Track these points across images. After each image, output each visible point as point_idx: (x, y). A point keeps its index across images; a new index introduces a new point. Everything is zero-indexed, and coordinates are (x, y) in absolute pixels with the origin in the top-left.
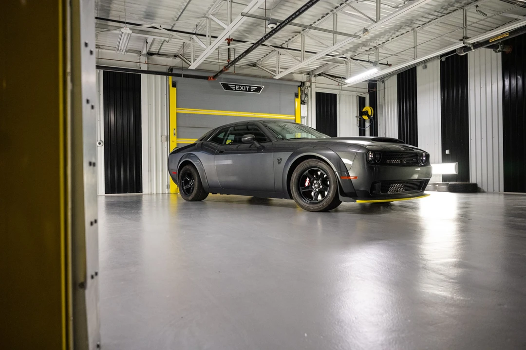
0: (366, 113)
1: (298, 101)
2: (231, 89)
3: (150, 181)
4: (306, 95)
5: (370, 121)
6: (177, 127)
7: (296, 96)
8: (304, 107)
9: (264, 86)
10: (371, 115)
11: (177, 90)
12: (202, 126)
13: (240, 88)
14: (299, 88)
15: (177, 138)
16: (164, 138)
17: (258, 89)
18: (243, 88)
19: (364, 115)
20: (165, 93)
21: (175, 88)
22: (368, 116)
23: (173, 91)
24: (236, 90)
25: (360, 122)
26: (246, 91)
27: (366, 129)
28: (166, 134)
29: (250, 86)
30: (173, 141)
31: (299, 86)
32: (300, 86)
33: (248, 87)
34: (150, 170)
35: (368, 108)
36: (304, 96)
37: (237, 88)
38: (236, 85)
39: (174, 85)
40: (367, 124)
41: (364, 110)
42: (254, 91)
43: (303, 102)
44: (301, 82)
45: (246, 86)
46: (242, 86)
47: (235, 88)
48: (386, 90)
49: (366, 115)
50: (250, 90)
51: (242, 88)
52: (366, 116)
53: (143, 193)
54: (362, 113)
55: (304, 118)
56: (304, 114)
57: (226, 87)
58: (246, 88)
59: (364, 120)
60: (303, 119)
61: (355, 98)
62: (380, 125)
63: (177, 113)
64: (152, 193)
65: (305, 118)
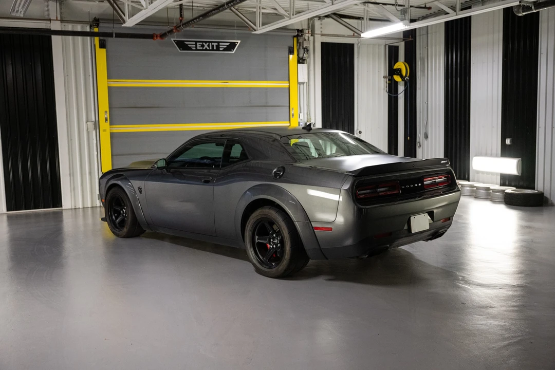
0: (399, 72)
1: (293, 58)
2: (190, 49)
3: (74, 189)
4: (306, 50)
5: (406, 84)
6: (110, 108)
7: (291, 51)
8: (303, 68)
9: (239, 41)
10: (406, 76)
11: (107, 51)
12: (146, 106)
13: (203, 46)
14: (295, 39)
15: (110, 125)
16: (91, 125)
17: (232, 46)
18: (209, 46)
19: (396, 74)
20: (90, 57)
21: (104, 50)
22: (402, 76)
23: (101, 54)
24: (197, 50)
25: (390, 86)
26: (213, 50)
27: (399, 96)
28: (93, 119)
29: (218, 43)
30: (105, 130)
31: (294, 36)
32: (297, 36)
33: (215, 44)
34: (72, 174)
35: (401, 65)
36: (302, 51)
37: (198, 46)
38: (196, 42)
39: (102, 45)
40: (401, 88)
41: (396, 67)
42: (225, 50)
43: (301, 61)
44: (298, 30)
45: (212, 42)
46: (206, 42)
47: (196, 47)
48: (429, 35)
49: (398, 75)
50: (218, 49)
51: (206, 46)
52: (399, 77)
53: (64, 207)
54: (392, 72)
55: (303, 83)
56: (303, 77)
57: (182, 45)
58: (213, 46)
59: (396, 83)
60: (302, 86)
61: (383, 47)
62: (420, 89)
63: (110, 88)
64: (77, 207)
65: (305, 84)
